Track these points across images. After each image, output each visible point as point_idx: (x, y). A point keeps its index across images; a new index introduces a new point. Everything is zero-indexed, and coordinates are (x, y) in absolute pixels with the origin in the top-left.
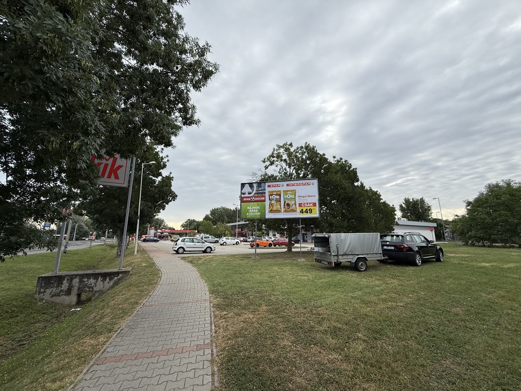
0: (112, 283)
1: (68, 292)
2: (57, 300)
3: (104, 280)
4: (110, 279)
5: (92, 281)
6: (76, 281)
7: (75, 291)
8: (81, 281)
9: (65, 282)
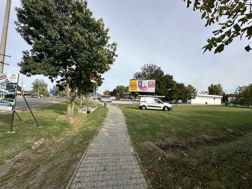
0: (94, 109)
1: (85, 111)
2: (82, 112)
3: (93, 108)
4: (94, 108)
5: (90, 108)
6: (86, 108)
7: (86, 110)
8: (87, 108)
9: (84, 108)
